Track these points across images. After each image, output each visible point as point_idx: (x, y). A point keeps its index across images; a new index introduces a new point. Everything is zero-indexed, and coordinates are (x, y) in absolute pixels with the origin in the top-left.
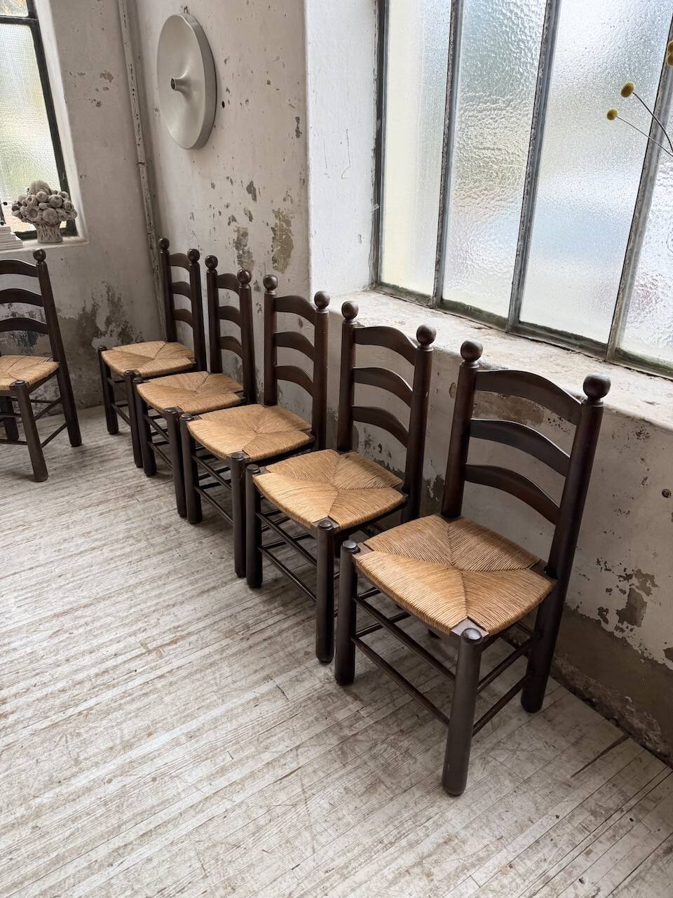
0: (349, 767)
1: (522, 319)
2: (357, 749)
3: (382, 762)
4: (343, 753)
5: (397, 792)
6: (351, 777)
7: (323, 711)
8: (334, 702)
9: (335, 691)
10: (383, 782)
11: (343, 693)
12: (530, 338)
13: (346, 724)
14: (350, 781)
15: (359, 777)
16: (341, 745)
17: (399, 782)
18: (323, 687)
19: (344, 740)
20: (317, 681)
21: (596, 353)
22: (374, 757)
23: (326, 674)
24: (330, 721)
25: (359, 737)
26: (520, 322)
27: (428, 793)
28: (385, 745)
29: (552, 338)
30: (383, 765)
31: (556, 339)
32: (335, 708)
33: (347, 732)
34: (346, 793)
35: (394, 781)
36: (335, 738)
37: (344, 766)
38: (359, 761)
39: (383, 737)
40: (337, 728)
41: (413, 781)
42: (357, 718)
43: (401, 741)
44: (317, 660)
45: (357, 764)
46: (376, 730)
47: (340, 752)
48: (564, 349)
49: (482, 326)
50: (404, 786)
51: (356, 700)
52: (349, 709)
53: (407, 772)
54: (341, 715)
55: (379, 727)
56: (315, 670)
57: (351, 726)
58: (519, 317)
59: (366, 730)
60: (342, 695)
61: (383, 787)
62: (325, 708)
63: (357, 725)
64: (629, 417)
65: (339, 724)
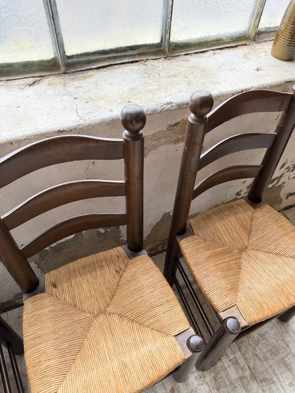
0: (275, 379)
1: (68, 53)
2: (261, 369)
3: (269, 354)
4: (264, 380)
5: (289, 351)
6: (282, 380)
7: (229, 389)
8: (222, 377)
9: (213, 374)
10: (283, 358)
11: (214, 368)
12: (93, 67)
13: (241, 373)
14: (284, 381)
15: (281, 374)
16: (259, 381)
17: (282, 347)
18: (208, 384)
19: (254, 377)
20: (202, 387)
21: (155, 53)
22: (266, 359)
23: (196, 378)
24: (238, 385)
25: (252, 365)
26: (69, 57)
27: (288, 332)
28: (257, 348)
29: (110, 58)
30: (271, 355)
31: (115, 58)
32: (227, 378)
33: (247, 373)
34: (293, 386)
35: (282, 351)
36: (252, 384)
37: (274, 382)
38: (270, 370)
39: (251, 348)
40: (244, 380)
41: (281, 338)
42: (236, 363)
43: (254, 337)
44: (181, 384)
45: (272, 373)
46: (245, 351)
47: (264, 383)
48: (132, 62)
49: (35, 79)
50: (285, 346)
51: (220, 359)
52: (229, 367)
53: (275, 340)
54: (233, 374)
55: (243, 348)
56: (191, 387)
57: (242, 369)
58: (65, 52)
59: (246, 359)
60: (216, 369)
61: (286, 359)
62: (227, 386)
63: (242, 365)
64: (278, 85)
65: (242, 378)
